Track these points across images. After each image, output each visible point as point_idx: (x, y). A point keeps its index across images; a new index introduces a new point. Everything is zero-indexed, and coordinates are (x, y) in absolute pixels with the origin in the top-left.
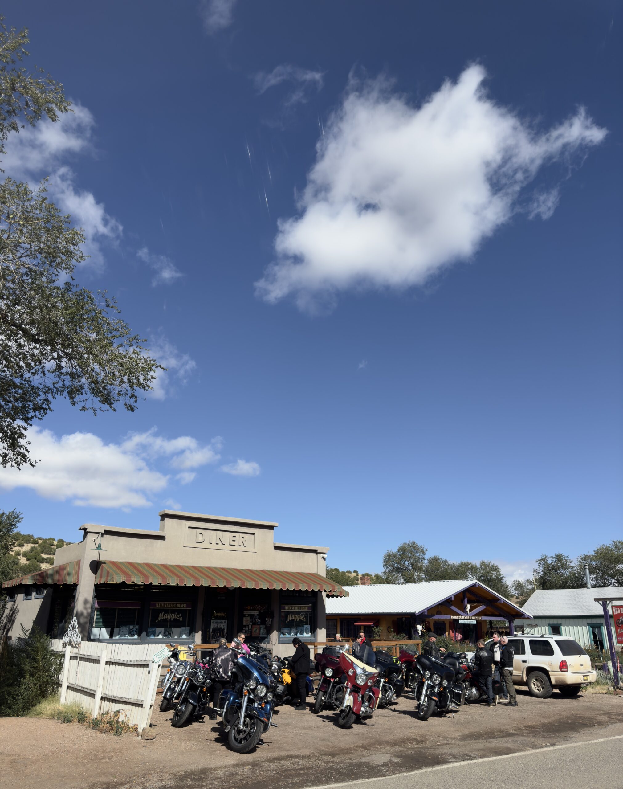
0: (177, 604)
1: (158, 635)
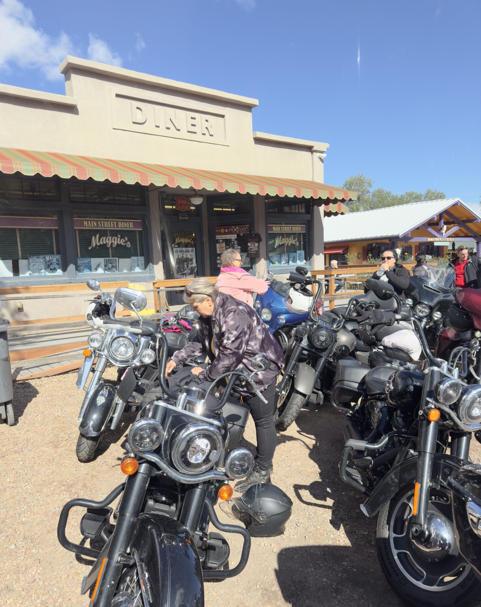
0: (117, 222)
1: (96, 269)
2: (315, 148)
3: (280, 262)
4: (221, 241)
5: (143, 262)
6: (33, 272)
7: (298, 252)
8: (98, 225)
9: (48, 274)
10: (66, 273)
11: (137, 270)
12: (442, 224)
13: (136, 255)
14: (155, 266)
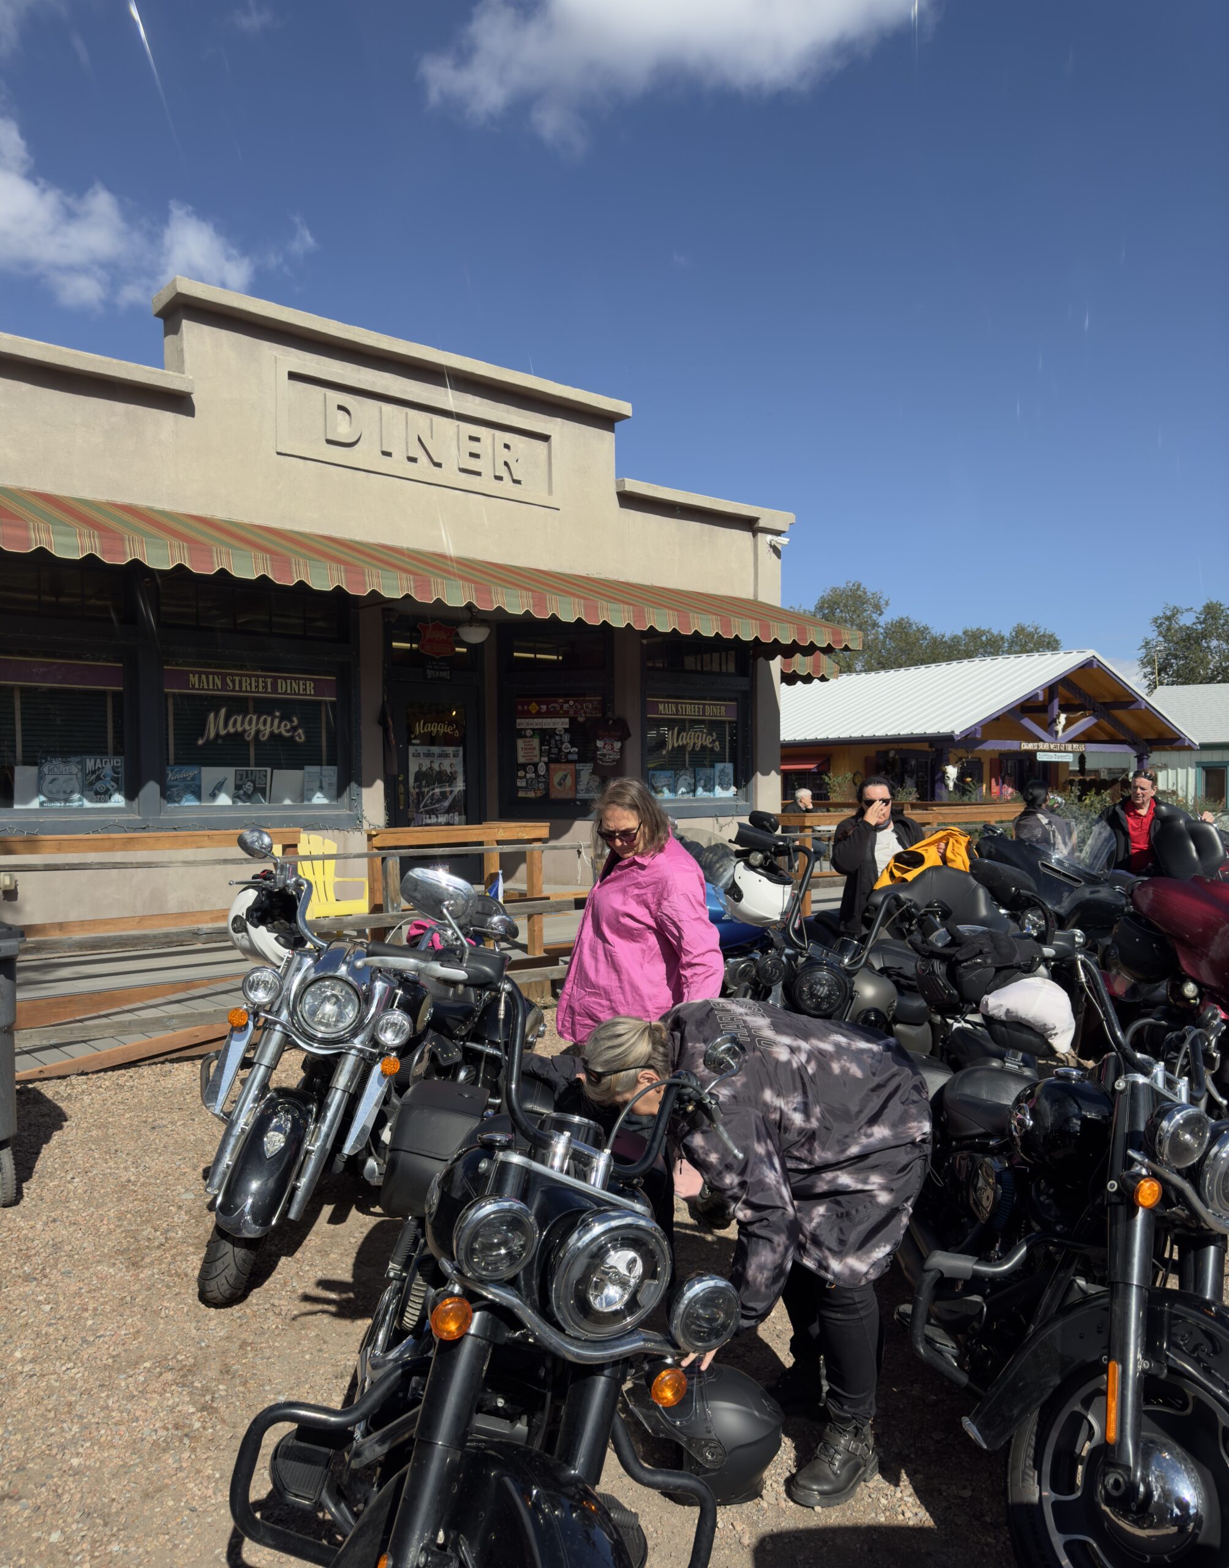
0: (275, 679)
1: (213, 796)
2: (762, 524)
3: (674, 790)
4: (529, 733)
5: (334, 780)
6: (51, 800)
7: (719, 766)
8: (224, 683)
9: (87, 804)
10: (135, 804)
11: (319, 799)
12: (1056, 710)
13: (319, 763)
14: (366, 792)
